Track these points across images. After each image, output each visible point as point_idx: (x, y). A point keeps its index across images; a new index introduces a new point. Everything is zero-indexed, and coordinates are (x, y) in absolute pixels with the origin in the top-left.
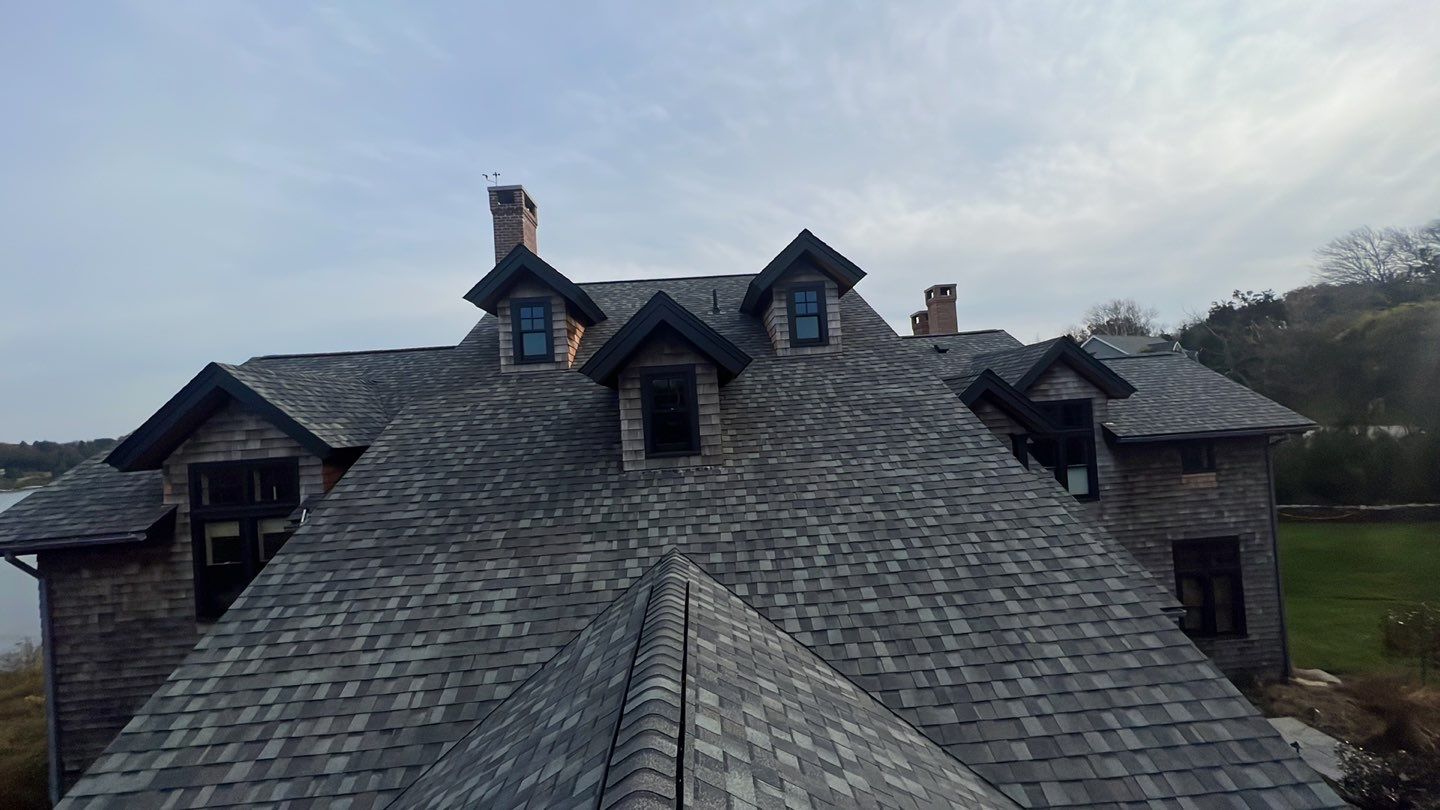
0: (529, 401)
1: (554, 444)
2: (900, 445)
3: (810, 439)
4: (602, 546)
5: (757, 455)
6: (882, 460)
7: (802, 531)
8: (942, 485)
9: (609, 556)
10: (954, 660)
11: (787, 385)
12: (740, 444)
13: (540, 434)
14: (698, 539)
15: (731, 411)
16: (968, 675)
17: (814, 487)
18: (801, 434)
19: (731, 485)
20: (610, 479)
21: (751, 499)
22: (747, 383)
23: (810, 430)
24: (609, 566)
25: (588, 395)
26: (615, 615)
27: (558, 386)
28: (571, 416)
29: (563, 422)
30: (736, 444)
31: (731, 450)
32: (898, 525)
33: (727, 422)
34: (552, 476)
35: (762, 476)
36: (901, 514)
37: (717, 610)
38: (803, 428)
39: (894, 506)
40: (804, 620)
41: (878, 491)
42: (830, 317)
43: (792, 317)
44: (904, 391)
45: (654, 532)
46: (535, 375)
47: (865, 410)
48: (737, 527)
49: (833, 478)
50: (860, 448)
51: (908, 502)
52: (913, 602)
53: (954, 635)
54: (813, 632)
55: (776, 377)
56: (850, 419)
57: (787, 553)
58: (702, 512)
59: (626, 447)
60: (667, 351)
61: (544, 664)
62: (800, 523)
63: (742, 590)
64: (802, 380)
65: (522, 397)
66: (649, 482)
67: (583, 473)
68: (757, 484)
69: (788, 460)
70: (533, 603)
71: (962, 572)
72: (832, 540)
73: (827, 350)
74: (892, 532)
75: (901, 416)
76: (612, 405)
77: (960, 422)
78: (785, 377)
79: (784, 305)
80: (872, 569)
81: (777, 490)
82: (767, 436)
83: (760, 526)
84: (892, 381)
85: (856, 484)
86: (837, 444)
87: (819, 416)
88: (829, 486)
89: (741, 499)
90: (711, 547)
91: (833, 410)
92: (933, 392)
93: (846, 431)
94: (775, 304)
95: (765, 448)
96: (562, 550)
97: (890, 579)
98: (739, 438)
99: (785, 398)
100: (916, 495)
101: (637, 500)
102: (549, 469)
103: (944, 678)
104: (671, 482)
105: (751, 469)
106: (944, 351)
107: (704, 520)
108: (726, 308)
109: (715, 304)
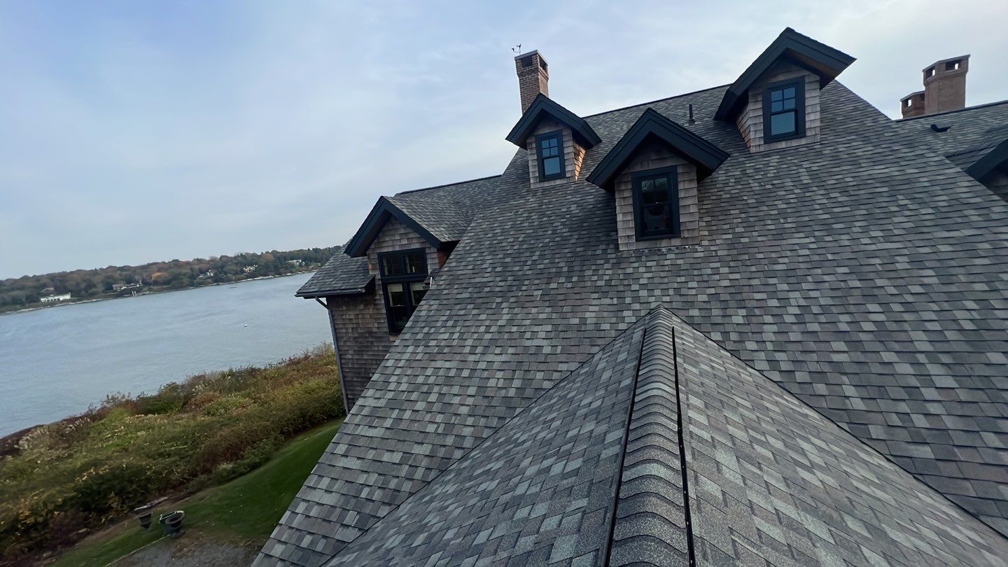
0: (551, 206)
1: (569, 234)
2: (881, 222)
3: (782, 221)
4: (608, 301)
5: (730, 236)
6: (860, 235)
7: (773, 294)
8: (934, 257)
9: (611, 308)
10: (933, 408)
11: (761, 177)
12: (714, 228)
13: (559, 228)
14: (678, 298)
15: (705, 202)
16: (949, 422)
17: (786, 260)
18: (773, 217)
19: (707, 259)
20: (609, 256)
21: (726, 270)
22: (720, 179)
23: (782, 213)
24: (612, 314)
25: (590, 199)
26: (618, 346)
27: (570, 194)
28: (580, 214)
29: (574, 219)
30: (709, 228)
31: (706, 233)
32: (876, 292)
33: (702, 211)
34: (569, 255)
35: (735, 252)
36: (879, 282)
37: (696, 348)
38: (776, 212)
39: (872, 276)
40: (773, 363)
41: (854, 263)
42: (808, 110)
43: (768, 115)
44: (893, 171)
45: (643, 293)
46: (554, 187)
47: (844, 192)
48: (712, 291)
49: (807, 252)
50: (835, 226)
51: (889, 271)
52: (887, 357)
53: (937, 388)
54: (781, 371)
55: (748, 171)
56: (825, 201)
57: (757, 312)
58: (683, 279)
59: (620, 234)
60: (654, 157)
61: (572, 371)
62: (771, 289)
63: (717, 336)
64: (775, 171)
65: (546, 204)
66: (639, 258)
67: (590, 253)
68: (730, 258)
69: (760, 239)
70: (562, 335)
71: (950, 335)
72: (802, 302)
73: (803, 141)
74: (869, 298)
75: (886, 194)
76: (609, 204)
77: (964, 196)
78: (757, 170)
79: (760, 105)
80: (843, 327)
81: (748, 263)
82: (740, 220)
83: (733, 290)
84: (876, 163)
85: (830, 257)
86: (810, 223)
87: (792, 201)
88: (801, 259)
89: (716, 271)
90: (691, 304)
91: (807, 194)
92: (929, 169)
93: (821, 212)
94: (750, 107)
95: (737, 230)
96: (579, 303)
97: (863, 336)
98: (713, 223)
99: (758, 188)
100: (899, 266)
101: (630, 270)
102: (567, 250)
103: (920, 421)
104: (656, 258)
105: (725, 247)
106: (944, 130)
107: (684, 285)
108: (701, 119)
109: (691, 116)
